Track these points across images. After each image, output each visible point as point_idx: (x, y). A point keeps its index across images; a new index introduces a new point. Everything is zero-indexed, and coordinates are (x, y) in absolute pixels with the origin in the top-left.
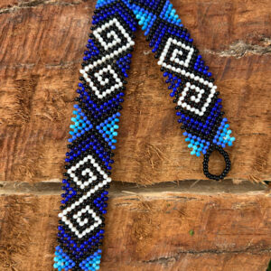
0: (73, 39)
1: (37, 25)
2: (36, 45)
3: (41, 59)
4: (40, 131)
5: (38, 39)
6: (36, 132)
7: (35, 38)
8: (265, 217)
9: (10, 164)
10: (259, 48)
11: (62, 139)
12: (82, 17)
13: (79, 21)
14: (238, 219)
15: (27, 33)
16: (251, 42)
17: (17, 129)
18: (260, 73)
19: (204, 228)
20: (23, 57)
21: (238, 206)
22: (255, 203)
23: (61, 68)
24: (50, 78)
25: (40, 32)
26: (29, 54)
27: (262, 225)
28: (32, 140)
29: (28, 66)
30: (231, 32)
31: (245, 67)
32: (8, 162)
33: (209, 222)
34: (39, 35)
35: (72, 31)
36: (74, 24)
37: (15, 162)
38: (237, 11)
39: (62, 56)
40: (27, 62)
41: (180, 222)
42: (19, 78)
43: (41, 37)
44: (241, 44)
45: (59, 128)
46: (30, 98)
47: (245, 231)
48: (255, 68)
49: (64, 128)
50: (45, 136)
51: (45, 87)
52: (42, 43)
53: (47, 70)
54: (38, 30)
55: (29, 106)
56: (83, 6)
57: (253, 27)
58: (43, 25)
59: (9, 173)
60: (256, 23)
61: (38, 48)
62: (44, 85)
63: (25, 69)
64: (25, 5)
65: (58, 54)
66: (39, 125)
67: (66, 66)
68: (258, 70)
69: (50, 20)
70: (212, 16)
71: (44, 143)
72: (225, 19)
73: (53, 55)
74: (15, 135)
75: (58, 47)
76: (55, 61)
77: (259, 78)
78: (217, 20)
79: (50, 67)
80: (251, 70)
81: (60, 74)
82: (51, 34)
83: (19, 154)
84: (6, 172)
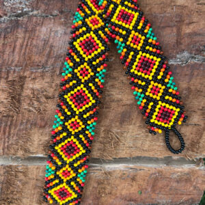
0: (52, 47)
1: (23, 35)
2: (23, 51)
3: (27, 63)
4: (28, 121)
5: (24, 47)
6: (24, 121)
7: (22, 46)
8: (194, 183)
9: (6, 144)
10: (200, 57)
11: (44, 127)
12: (59, 29)
13: (57, 31)
14: (175, 184)
15: (15, 42)
16: (194, 52)
17: (10, 118)
18: (199, 77)
19: (149, 190)
20: (13, 61)
21: (175, 176)
22: (188, 174)
23: (43, 72)
24: (34, 79)
25: (26, 41)
26: (17, 59)
27: (192, 188)
28: (22, 127)
29: (17, 70)
30: (178, 43)
31: (187, 73)
32: (4, 143)
33: (153, 186)
34: (25, 43)
35: (51, 40)
36: (52, 34)
37: (10, 143)
38: (185, 22)
39: (43, 61)
40: (16, 66)
41: (132, 186)
42: (10, 78)
43: (27, 45)
44: (186, 54)
45: (42, 119)
46: (20, 95)
47: (179, 192)
48: (196, 73)
49: (46, 119)
50: (31, 124)
51: (31, 86)
52: (27, 50)
53: (32, 73)
54: (24, 38)
55: (19, 101)
56: (60, 18)
57: (197, 38)
58: (27, 35)
59: (6, 150)
60: (200, 34)
61: (24, 54)
62: (29, 85)
63: (14, 71)
64: (13, 16)
65: (40, 59)
66: (27, 116)
67: (47, 69)
68: (197, 75)
69: (33, 30)
70: (164, 27)
71: (31, 129)
72: (175, 30)
73: (36, 60)
74: (9, 123)
75: (40, 53)
76: (38, 65)
77: (198, 81)
78: (168, 31)
79: (34, 71)
80: (192, 75)
81: (42, 76)
82: (34, 42)
83: (13, 137)
84: (3, 149)
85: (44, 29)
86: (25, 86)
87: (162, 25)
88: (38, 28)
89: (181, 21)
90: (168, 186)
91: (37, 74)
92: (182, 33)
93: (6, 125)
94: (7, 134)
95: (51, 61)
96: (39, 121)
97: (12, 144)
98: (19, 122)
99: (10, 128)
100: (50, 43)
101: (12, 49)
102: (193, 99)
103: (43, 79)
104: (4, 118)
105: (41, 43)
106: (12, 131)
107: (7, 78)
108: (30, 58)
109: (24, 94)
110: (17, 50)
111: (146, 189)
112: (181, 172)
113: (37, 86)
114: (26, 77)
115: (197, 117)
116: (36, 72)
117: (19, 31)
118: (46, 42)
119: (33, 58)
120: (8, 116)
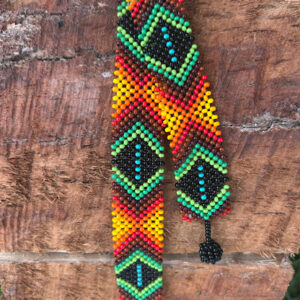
85: (54, 82)
86: (35, 164)
87: (233, 68)
88: (45, 80)
89: (264, 59)
90: (235, 287)
91: (49, 148)
92: (265, 78)
93: (13, 217)
94: (15, 228)
95: (68, 130)
96: (57, 212)
97: (24, 239)
98: (30, 214)
99: (19, 221)
100: (64, 102)
101: (11, 112)
102: (276, 179)
103: (59, 155)
104: (9, 209)
105: (51, 104)
106: (22, 224)
107: (8, 155)
108: (37, 126)
109: (33, 176)
110: (18, 114)
111: (207, 291)
112: (254, 271)
113: (51, 164)
114: (34, 153)
115: (281, 203)
116: (48, 146)
117: (19, 84)
118: (58, 100)
119: (42, 124)
120: (14, 205)
